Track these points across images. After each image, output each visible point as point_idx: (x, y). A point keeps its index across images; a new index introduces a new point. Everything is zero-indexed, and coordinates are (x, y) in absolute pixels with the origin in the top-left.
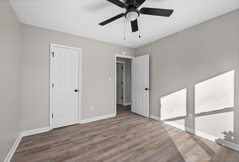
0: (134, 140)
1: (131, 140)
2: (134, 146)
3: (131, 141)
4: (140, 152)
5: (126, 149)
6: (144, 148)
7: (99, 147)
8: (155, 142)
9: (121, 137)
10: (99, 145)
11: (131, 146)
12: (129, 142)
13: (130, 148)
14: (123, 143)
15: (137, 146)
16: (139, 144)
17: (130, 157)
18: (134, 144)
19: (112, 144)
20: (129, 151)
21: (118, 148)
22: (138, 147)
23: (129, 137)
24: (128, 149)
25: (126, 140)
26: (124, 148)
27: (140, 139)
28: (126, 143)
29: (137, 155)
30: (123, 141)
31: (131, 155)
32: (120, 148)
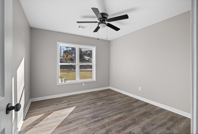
0: (97, 127)
1: (100, 127)
2: (99, 120)
3: (100, 125)
4: (96, 116)
5: (106, 118)
6: (92, 118)
7: (128, 120)
8: (78, 123)
9: (111, 131)
10: (130, 122)
11: (102, 121)
12: (103, 125)
13: (102, 119)
14: (109, 124)
15: (96, 121)
16: (93, 122)
17: (103, 113)
18: (98, 122)
19: (118, 123)
20: (104, 117)
21: (112, 119)
22: (96, 119)
23: (101, 130)
24: (104, 118)
25: (105, 127)
26: (107, 119)
27: (90, 127)
28: (105, 123)
29: (98, 114)
30: (108, 126)
31: (103, 115)
32: (111, 119)
